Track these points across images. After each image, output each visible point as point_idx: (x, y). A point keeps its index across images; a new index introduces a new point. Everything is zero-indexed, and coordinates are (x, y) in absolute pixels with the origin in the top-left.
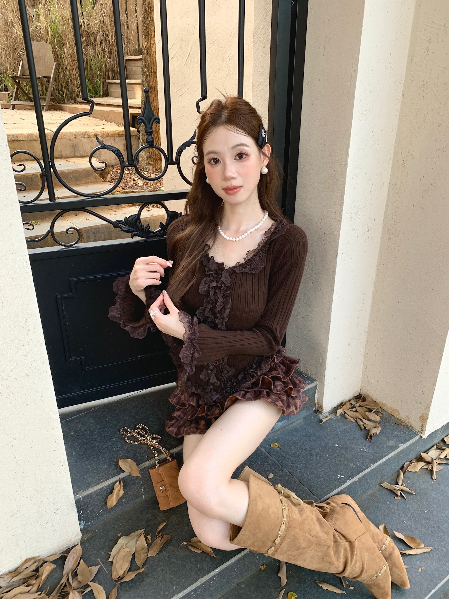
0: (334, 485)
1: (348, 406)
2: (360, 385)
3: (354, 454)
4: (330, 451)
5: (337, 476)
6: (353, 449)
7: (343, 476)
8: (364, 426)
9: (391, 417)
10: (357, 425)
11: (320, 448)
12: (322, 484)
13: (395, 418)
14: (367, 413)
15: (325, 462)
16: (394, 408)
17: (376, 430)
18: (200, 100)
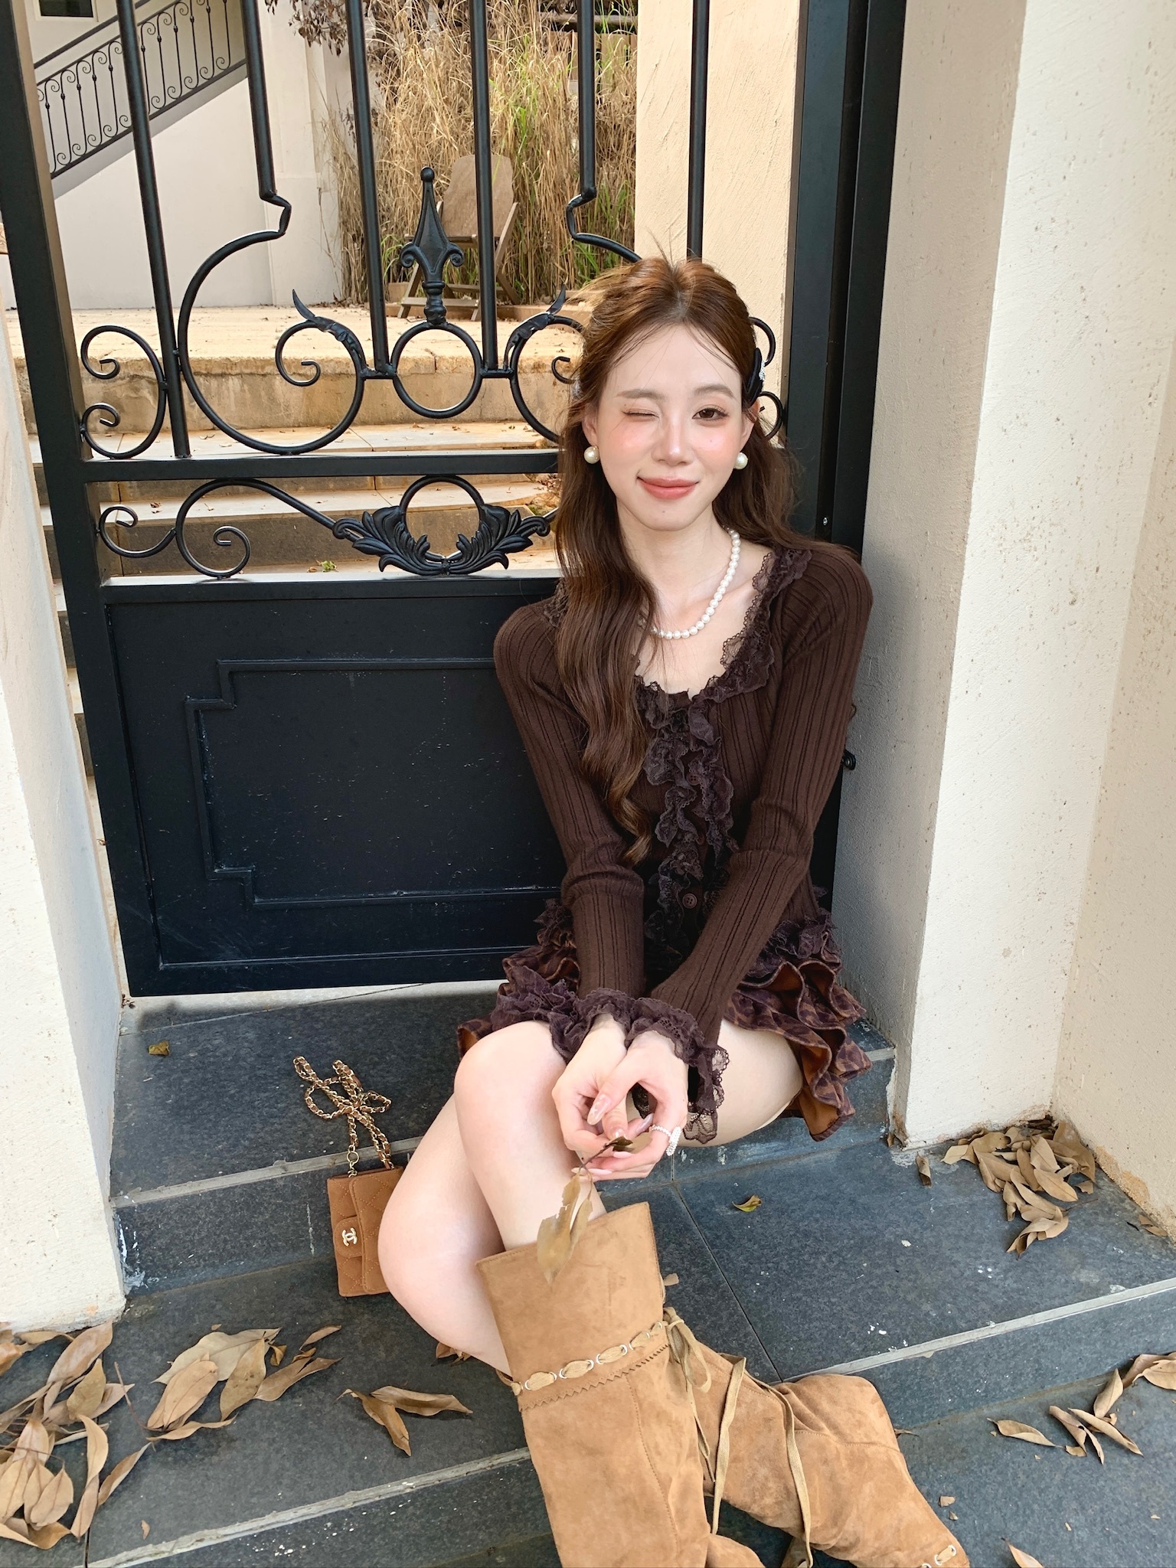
0: (845, 1350)
1: (995, 1141)
2: (1049, 1088)
3: (949, 1278)
5: (866, 1326)
6: (954, 1264)
7: (883, 1333)
8: (1017, 1207)
9: (1123, 1201)
11: (853, 1238)
13: (1134, 1206)
14: (1037, 1171)
15: (847, 1282)
16: (1134, 1174)
17: (1048, 1227)
18: (577, 203)
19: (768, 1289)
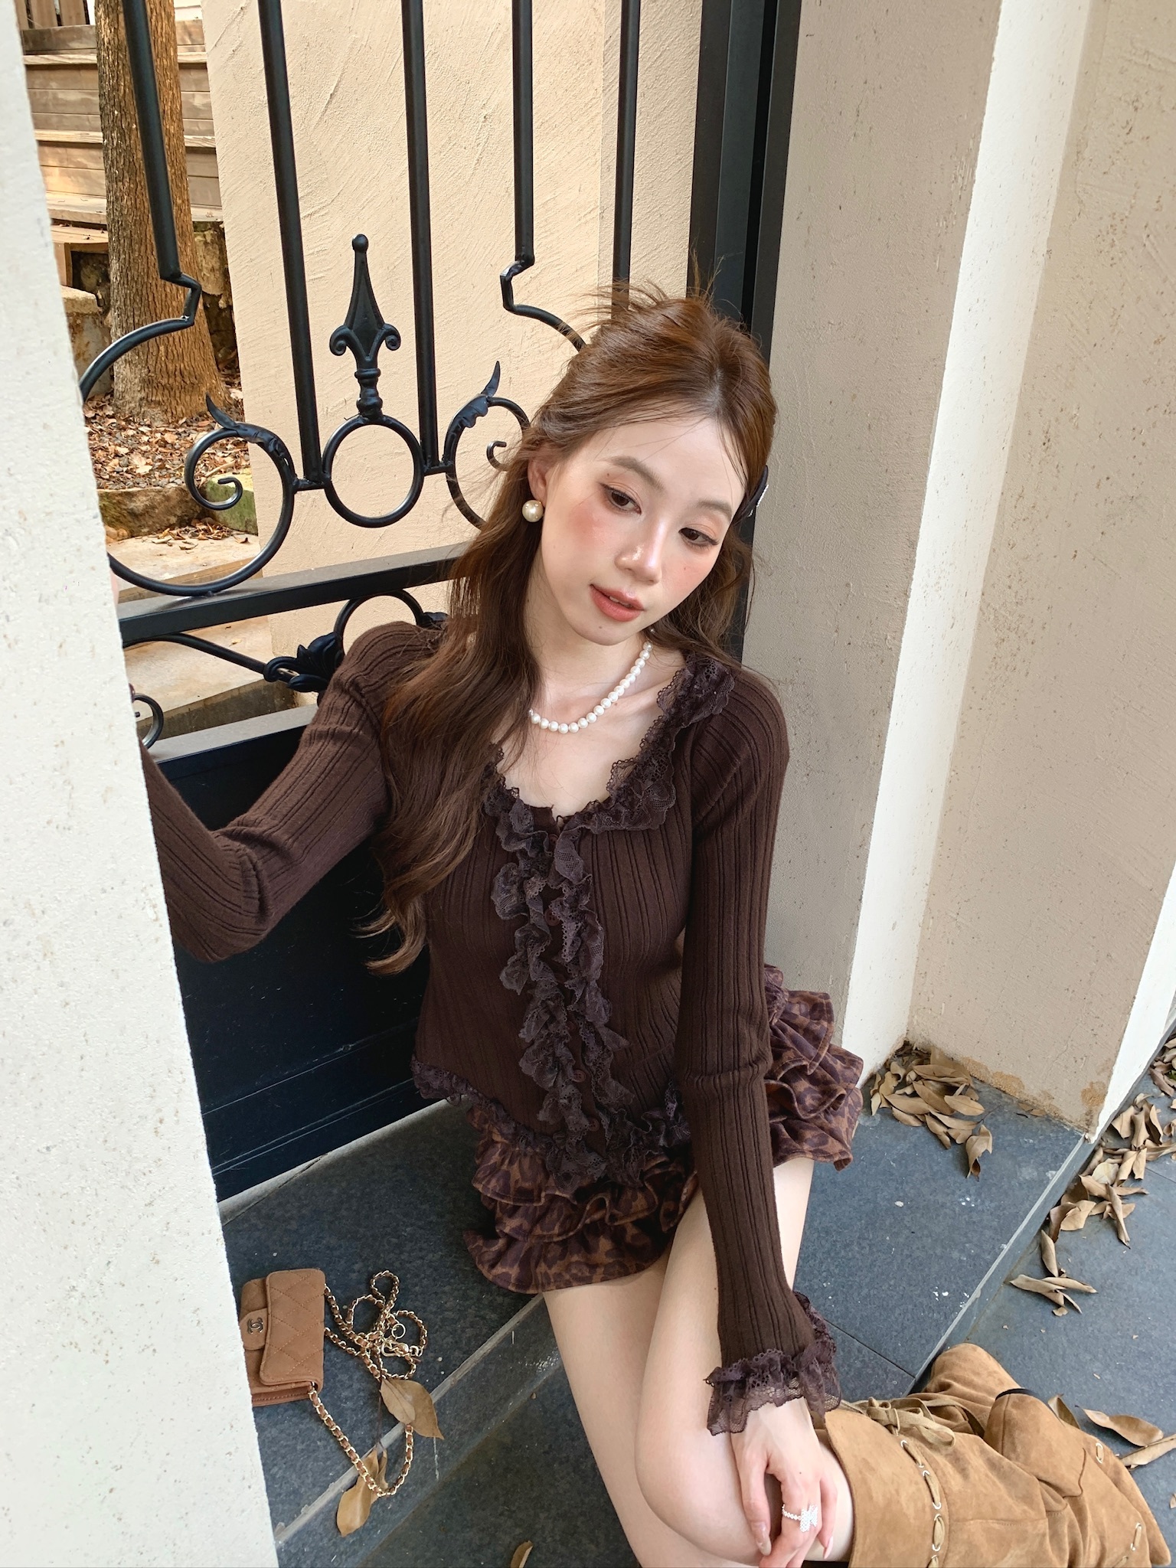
0: (934, 1323)
1: (891, 1082)
2: (906, 1021)
3: (950, 1221)
4: (887, 1223)
5: (930, 1296)
6: (943, 1206)
7: (946, 1294)
8: (948, 1134)
9: (1001, 1097)
10: (928, 1135)
11: (861, 1218)
12: (904, 1328)
13: (1011, 1097)
14: (947, 1098)
16: (1006, 1072)
17: (985, 1144)
18: (515, 271)
19: (841, 1298)
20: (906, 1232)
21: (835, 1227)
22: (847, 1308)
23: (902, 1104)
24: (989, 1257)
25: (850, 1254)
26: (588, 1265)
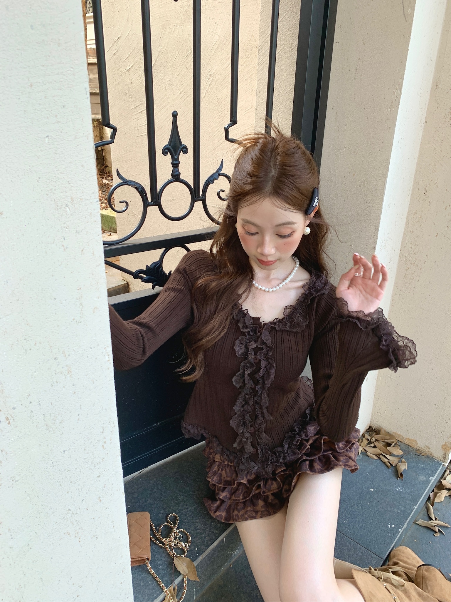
0: (389, 537)
1: (365, 442)
2: (370, 418)
3: (392, 497)
4: (368, 497)
5: (387, 527)
6: (389, 491)
7: (393, 526)
8: (389, 462)
9: (409, 448)
10: (381, 462)
12: (377, 540)
13: (413, 448)
14: (388, 448)
15: (369, 512)
16: (410, 438)
17: (405, 466)
18: (230, 126)
19: (351, 527)
20: (376, 501)
21: (347, 499)
22: (354, 531)
23: (370, 451)
24: (409, 511)
25: (354, 509)
26: (254, 512)
